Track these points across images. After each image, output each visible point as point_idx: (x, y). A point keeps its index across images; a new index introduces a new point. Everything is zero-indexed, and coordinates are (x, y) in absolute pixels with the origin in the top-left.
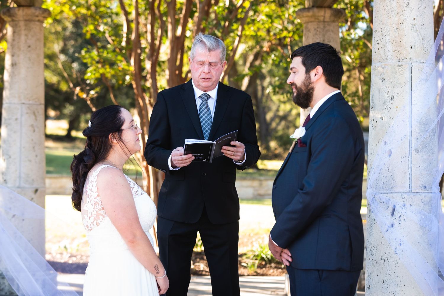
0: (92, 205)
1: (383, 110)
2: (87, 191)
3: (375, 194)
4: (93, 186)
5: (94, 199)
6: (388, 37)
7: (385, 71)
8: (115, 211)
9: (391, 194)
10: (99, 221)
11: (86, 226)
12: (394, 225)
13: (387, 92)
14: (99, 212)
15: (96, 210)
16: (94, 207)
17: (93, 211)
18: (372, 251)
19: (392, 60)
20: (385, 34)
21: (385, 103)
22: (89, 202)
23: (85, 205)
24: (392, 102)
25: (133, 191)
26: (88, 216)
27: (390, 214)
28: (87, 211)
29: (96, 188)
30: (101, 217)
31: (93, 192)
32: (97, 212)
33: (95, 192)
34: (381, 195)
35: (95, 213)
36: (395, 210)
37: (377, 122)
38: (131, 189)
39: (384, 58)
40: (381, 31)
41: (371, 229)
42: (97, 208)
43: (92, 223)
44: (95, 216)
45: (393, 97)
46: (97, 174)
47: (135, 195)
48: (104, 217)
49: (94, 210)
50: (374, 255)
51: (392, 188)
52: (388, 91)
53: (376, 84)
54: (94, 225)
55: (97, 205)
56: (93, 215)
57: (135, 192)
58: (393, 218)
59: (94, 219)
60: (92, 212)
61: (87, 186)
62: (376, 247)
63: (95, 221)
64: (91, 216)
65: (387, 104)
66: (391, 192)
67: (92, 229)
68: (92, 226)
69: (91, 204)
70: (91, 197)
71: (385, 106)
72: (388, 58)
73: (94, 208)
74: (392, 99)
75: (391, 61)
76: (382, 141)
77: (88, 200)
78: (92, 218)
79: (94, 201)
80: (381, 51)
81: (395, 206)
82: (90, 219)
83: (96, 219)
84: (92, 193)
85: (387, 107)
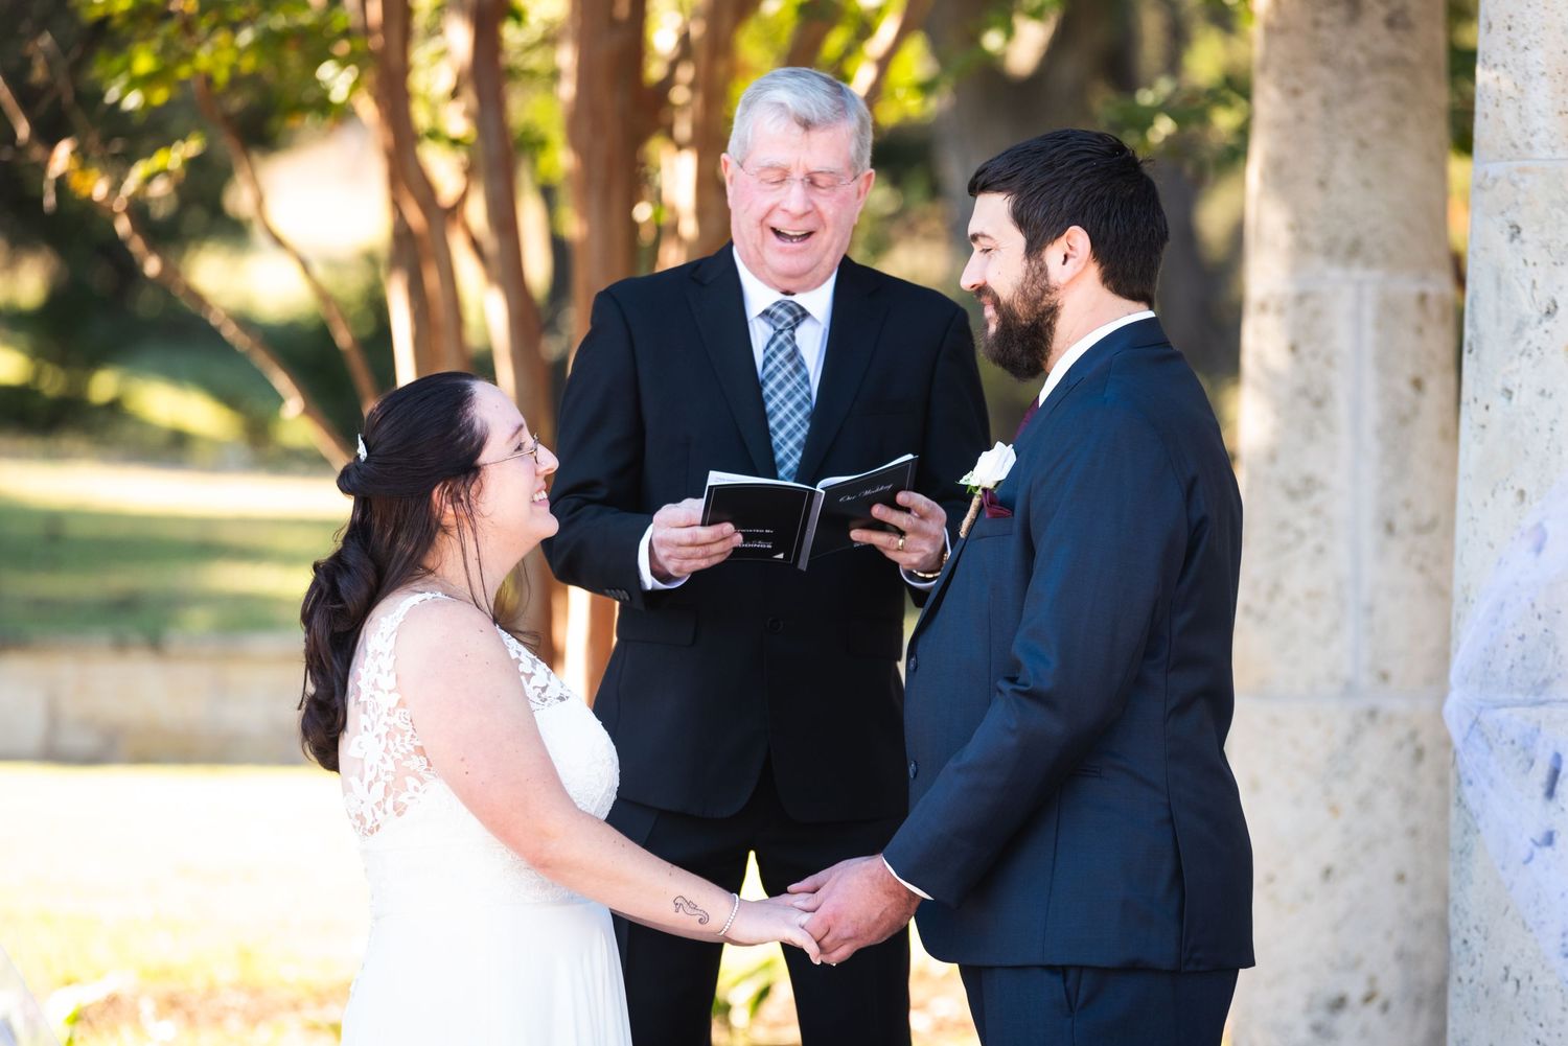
0: (380, 741)
1: (1511, 358)
2: (359, 688)
3: (1481, 708)
4: (380, 671)
5: (385, 718)
6: (1537, 55)
7: (1521, 198)
8: (463, 760)
9: (1544, 709)
10: (403, 798)
11: (357, 815)
12: (1555, 836)
13: (1528, 285)
14: (404, 764)
15: (393, 757)
16: (387, 745)
17: (383, 760)
18: (1470, 944)
19: (1553, 149)
20: (1523, 42)
21: (1520, 328)
22: (369, 728)
23: (355, 741)
24: (1547, 325)
25: (528, 688)
26: (362, 781)
27: (1540, 792)
28: (363, 760)
29: (393, 675)
30: (411, 782)
31: (382, 691)
32: (397, 762)
33: (390, 692)
34: (1504, 712)
35: (390, 766)
36: (1561, 776)
37: (1487, 408)
38: (523, 678)
39: (1518, 143)
40: (1510, 28)
41: (1463, 856)
42: (396, 750)
43: (378, 804)
44: (390, 778)
45: (1552, 308)
46: (396, 624)
47: (538, 700)
48: (422, 780)
49: (388, 758)
50: (1478, 960)
51: (1546, 682)
52: (1534, 282)
53: (1485, 249)
54: (385, 813)
55: (398, 738)
56: (382, 775)
57: (539, 690)
58: (1552, 807)
59: (387, 789)
60: (380, 764)
61: (360, 670)
62: (1483, 930)
63: (392, 796)
64: (377, 778)
65: (1529, 334)
66: (1543, 698)
67: (378, 826)
68: (379, 815)
69: (377, 736)
70: (374, 711)
71: (1522, 345)
72: (1534, 141)
73: (387, 750)
74: (1548, 312)
75: (1546, 153)
76: (1505, 489)
77: (364, 720)
78: (378, 788)
79: (385, 724)
80: (1509, 115)
81: (1558, 758)
82: (373, 788)
83: (394, 789)
84: (378, 694)
85: (1531, 346)
